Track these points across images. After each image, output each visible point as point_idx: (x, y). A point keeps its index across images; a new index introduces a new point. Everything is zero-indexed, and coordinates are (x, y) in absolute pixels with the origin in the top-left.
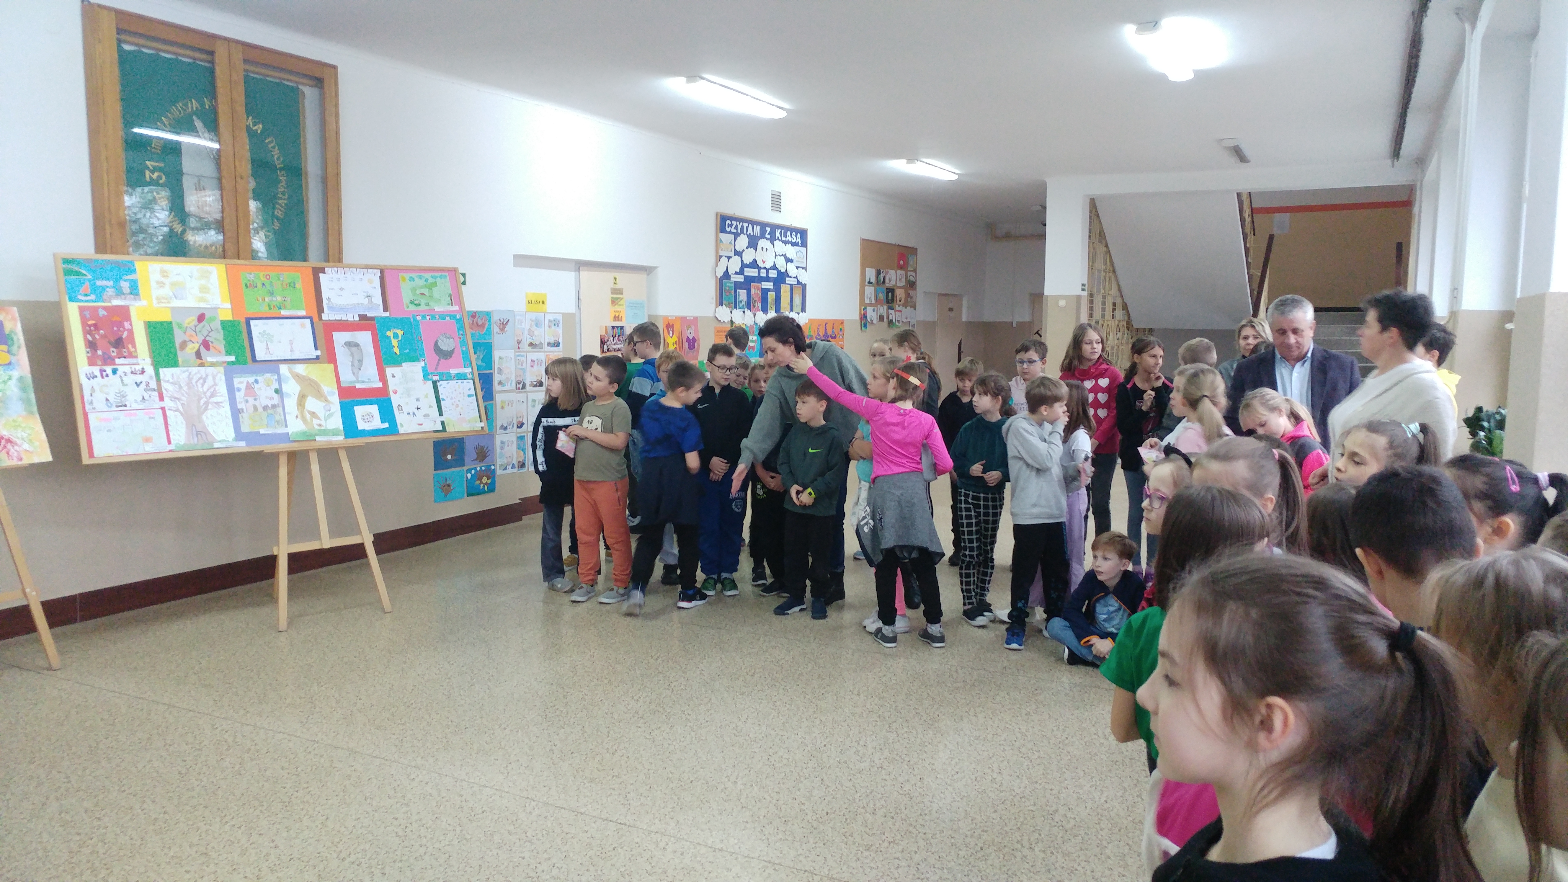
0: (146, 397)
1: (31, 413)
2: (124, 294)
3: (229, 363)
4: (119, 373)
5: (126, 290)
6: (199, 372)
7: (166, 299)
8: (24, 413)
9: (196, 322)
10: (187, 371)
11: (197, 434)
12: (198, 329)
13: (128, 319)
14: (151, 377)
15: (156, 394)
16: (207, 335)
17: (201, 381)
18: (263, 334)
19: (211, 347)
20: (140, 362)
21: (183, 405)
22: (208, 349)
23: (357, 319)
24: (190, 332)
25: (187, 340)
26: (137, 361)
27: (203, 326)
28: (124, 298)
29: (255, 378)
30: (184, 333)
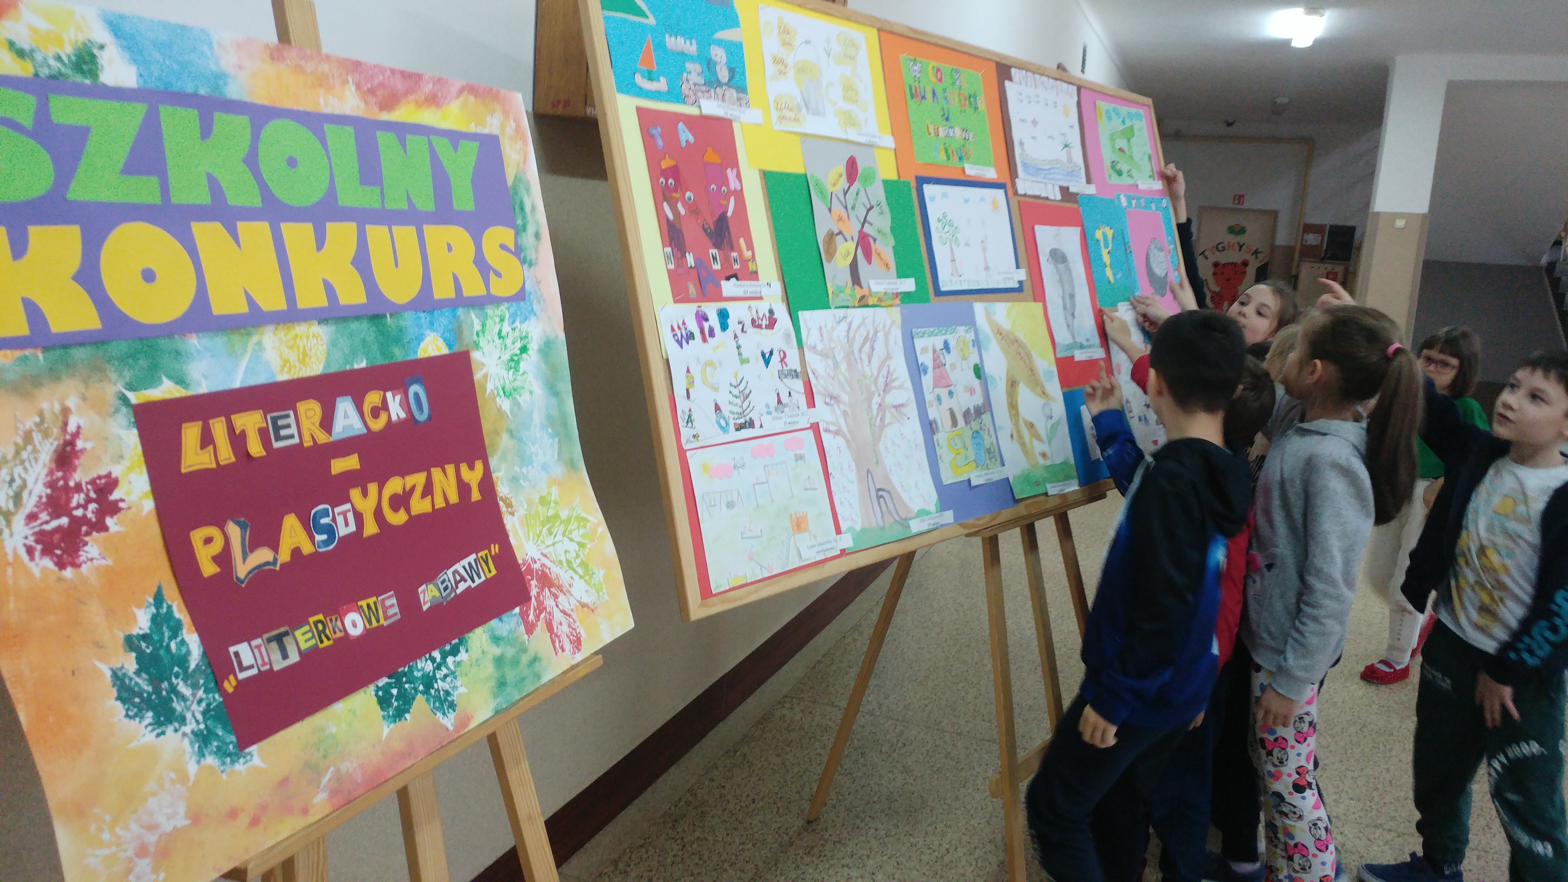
0: (785, 399)
1: (572, 465)
2: (719, 84)
3: (906, 297)
4: (732, 322)
5: (723, 75)
6: (863, 323)
7: (791, 110)
8: (559, 471)
9: (843, 183)
10: (845, 317)
11: (879, 497)
12: (849, 200)
13: (733, 158)
14: (788, 336)
15: (798, 385)
16: (866, 220)
17: (867, 348)
18: (944, 221)
19: (874, 257)
20: (765, 292)
21: (845, 413)
22: (868, 258)
23: (1059, 197)
24: (837, 208)
25: (836, 231)
26: (758, 289)
27: (857, 194)
28: (720, 96)
29: (943, 338)
30: (830, 210)
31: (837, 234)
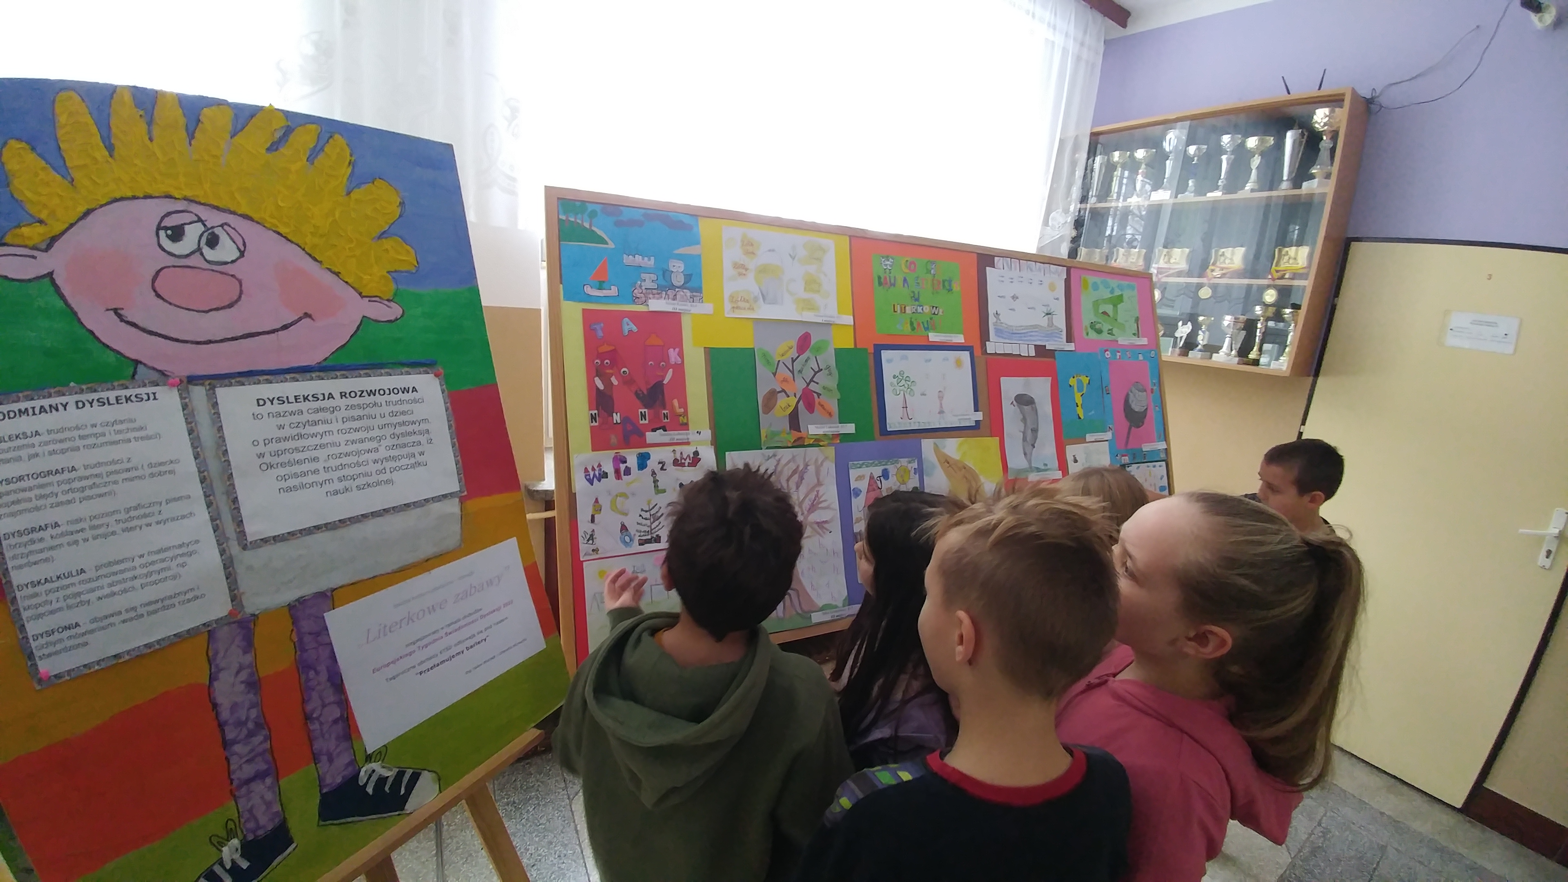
2: (673, 287)
3: (844, 438)
4: (652, 462)
5: (678, 280)
6: (793, 459)
7: (748, 301)
9: (793, 353)
10: (774, 455)
12: (797, 366)
13: (678, 343)
16: (812, 380)
17: (796, 477)
18: (900, 377)
19: (817, 408)
20: (693, 438)
22: (810, 408)
23: (1033, 353)
24: (783, 372)
25: (779, 389)
26: (685, 437)
27: (806, 361)
28: (671, 296)
29: (883, 467)
30: (775, 374)
31: (779, 392)
